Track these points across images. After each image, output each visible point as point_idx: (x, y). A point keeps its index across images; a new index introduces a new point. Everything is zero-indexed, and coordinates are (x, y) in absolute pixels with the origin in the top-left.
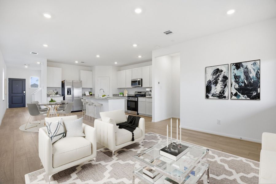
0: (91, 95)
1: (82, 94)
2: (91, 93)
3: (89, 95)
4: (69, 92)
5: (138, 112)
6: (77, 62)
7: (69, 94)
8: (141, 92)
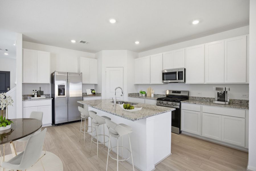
0: (94, 93)
1: (83, 93)
2: (93, 91)
3: (91, 94)
4: (61, 91)
5: (180, 129)
6: (73, 41)
7: (62, 94)
8: (179, 92)
